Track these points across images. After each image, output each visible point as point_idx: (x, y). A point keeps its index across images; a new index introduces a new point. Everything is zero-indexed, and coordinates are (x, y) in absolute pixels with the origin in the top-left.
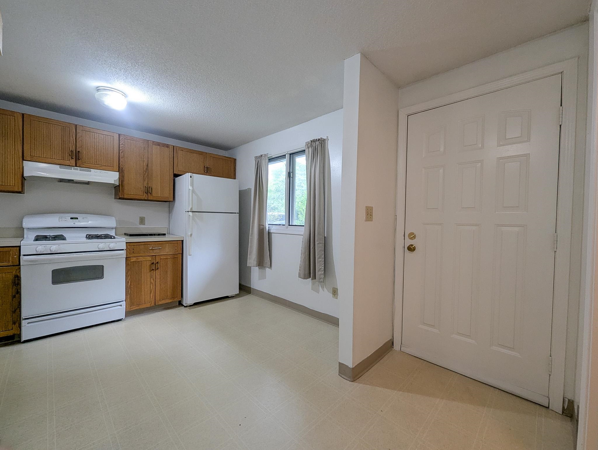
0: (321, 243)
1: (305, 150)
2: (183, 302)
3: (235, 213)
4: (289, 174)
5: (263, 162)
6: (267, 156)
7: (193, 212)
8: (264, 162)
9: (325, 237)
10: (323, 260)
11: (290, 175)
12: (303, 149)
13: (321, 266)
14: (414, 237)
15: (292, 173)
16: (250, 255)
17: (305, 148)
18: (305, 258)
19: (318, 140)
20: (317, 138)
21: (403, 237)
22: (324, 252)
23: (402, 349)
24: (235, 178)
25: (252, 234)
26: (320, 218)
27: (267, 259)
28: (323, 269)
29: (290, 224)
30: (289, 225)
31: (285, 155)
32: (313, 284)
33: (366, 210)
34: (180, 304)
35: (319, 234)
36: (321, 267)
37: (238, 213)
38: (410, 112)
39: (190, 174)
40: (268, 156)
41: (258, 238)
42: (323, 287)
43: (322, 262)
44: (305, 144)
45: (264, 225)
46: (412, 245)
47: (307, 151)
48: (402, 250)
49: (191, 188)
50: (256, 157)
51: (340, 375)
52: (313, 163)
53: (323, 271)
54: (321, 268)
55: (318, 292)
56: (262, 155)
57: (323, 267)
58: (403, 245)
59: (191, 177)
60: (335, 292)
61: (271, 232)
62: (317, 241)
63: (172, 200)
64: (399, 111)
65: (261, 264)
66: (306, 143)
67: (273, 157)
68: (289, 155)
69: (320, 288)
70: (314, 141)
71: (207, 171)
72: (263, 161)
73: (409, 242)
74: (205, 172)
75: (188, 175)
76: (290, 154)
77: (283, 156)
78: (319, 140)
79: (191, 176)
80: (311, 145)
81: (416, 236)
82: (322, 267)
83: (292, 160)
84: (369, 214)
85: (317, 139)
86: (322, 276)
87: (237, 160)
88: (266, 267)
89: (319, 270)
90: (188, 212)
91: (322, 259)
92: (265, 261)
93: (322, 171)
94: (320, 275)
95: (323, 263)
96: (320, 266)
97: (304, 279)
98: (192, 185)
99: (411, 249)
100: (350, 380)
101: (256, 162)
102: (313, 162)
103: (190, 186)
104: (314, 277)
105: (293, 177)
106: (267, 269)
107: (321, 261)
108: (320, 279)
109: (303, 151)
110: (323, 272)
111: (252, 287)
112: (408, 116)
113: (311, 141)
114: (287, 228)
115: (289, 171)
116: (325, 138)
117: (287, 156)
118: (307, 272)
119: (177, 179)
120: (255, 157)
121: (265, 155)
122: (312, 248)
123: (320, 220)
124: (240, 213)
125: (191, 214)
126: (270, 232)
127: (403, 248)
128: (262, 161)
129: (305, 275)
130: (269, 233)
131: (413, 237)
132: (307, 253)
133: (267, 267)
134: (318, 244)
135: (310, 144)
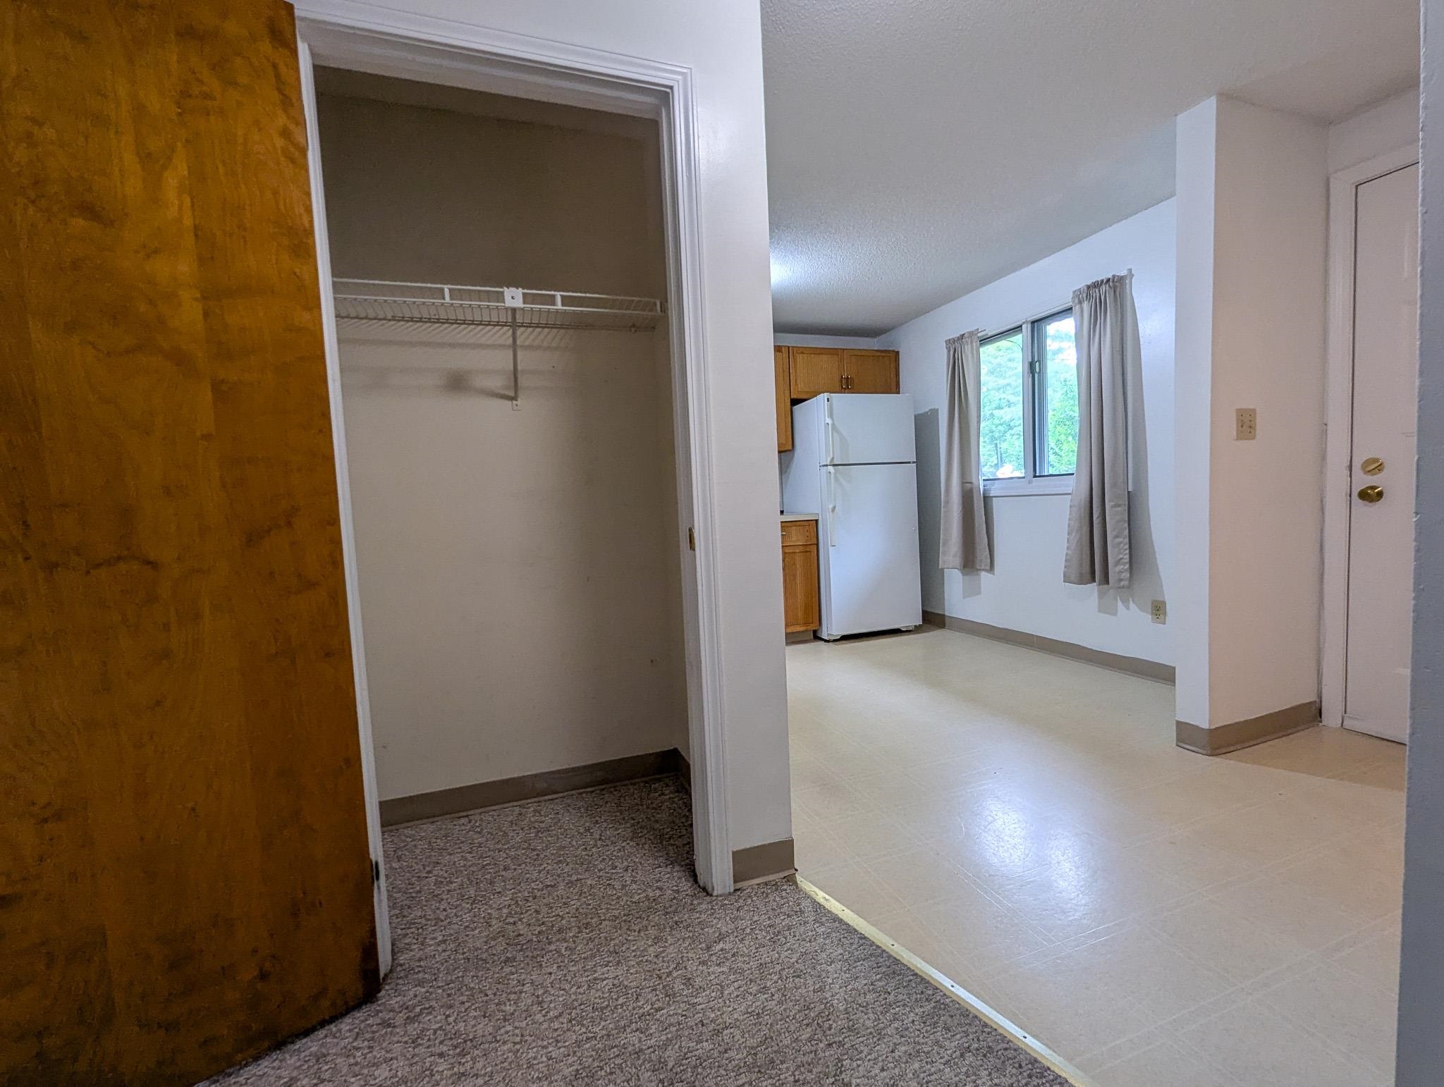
0: (1119, 506)
1: (1071, 309)
2: (822, 632)
3: (909, 463)
4: (1032, 365)
5: (967, 348)
6: (976, 334)
7: (834, 465)
8: (970, 349)
9: (1129, 492)
10: (1127, 540)
11: (1035, 368)
12: (1067, 305)
13: (1121, 554)
14: (1379, 468)
15: (1037, 364)
16: (944, 545)
17: (1071, 304)
18: (1080, 538)
19: (1105, 281)
20: (1104, 277)
21: (1346, 472)
22: (1129, 525)
23: (1345, 723)
24: (898, 393)
25: (947, 502)
26: (1115, 449)
27: (983, 552)
28: (1127, 560)
29: (1038, 474)
30: (1035, 476)
31: (1021, 326)
32: (1101, 595)
33: (1237, 416)
34: (817, 637)
35: (1114, 485)
36: (1121, 556)
37: (914, 462)
38: (1363, 178)
39: (826, 395)
40: (979, 335)
41: (960, 509)
42: (1125, 602)
43: (1124, 546)
44: (1071, 295)
45: (974, 481)
46: (1373, 488)
47: (1076, 309)
48: (1344, 498)
49: (829, 421)
50: (948, 342)
51: (1180, 744)
52: (1094, 335)
53: (1126, 563)
54: (1122, 559)
55: (1115, 613)
56: (964, 334)
57: (1127, 556)
58: (1346, 489)
59: (828, 401)
60: (1158, 610)
61: (991, 495)
62: (1110, 501)
63: (790, 448)
64: (1332, 180)
65: (969, 563)
66: (1074, 292)
67: (990, 334)
68: (1029, 325)
69: (1120, 603)
70: (1097, 285)
71: (847, 386)
72: (966, 346)
73: (1363, 481)
74: (842, 387)
75: (824, 397)
76: (1033, 322)
77: (1018, 329)
78: (1108, 280)
79: (828, 399)
80: (1089, 296)
81: (1385, 465)
82: (1126, 554)
83: (1038, 333)
84: (1246, 424)
85: (1102, 281)
86: (1124, 575)
87: (900, 353)
88: (980, 570)
89: (1118, 563)
90: (827, 465)
91: (1124, 538)
92: (978, 558)
93: (1118, 347)
94: (1120, 572)
95: (1127, 546)
96: (1117, 552)
97: (1081, 583)
98: (831, 415)
99: (1370, 495)
100: (1204, 752)
101: (949, 351)
102: (1094, 331)
103: (828, 417)
104: (1106, 580)
105: (1042, 372)
106: (983, 574)
107: (1120, 543)
108: (1121, 580)
109: (1068, 311)
110: (1127, 566)
111: (947, 614)
112: (1357, 187)
113: (1088, 287)
114: (1030, 482)
115: (1030, 360)
116: (1124, 273)
117: (1026, 329)
118: (1087, 568)
119: (796, 408)
120: (946, 341)
121: (971, 334)
122: (1097, 518)
123: (1115, 456)
124: (919, 463)
125: (831, 469)
126: (987, 495)
127: (1346, 495)
128: (964, 348)
129: (1081, 575)
130: (987, 499)
131: (1376, 468)
132: (1086, 529)
133: (983, 570)
134: (1113, 507)
135: (1085, 295)
